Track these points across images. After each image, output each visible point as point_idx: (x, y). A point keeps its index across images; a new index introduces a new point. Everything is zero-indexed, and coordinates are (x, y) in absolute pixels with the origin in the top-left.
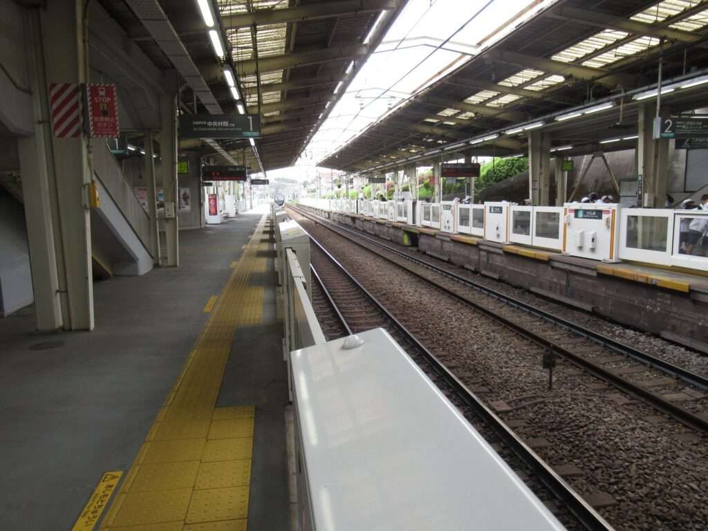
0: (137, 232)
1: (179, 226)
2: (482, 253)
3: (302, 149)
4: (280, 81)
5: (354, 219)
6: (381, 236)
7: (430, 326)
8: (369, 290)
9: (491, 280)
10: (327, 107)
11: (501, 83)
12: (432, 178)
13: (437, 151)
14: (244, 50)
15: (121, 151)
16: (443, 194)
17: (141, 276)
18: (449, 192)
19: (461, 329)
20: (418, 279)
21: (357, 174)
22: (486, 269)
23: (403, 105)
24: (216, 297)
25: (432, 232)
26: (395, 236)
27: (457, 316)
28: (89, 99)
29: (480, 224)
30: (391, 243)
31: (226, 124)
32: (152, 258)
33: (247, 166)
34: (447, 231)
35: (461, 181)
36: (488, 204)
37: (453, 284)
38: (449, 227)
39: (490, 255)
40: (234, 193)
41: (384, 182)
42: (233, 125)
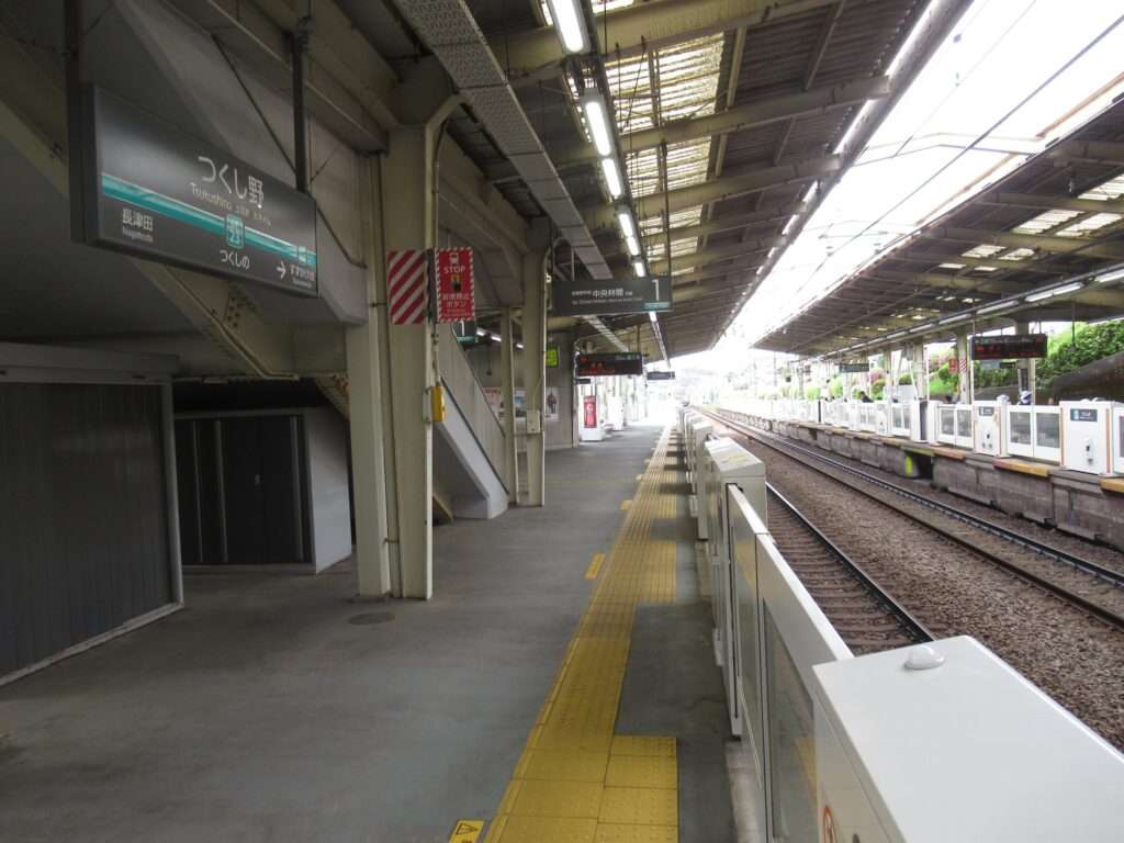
0: (487, 452)
1: (546, 444)
2: (1057, 491)
3: (728, 321)
4: (698, 222)
5: (814, 432)
6: (863, 461)
7: (965, 620)
8: (846, 552)
9: (1078, 541)
10: (770, 255)
11: (1085, 196)
12: (954, 362)
13: (964, 316)
14: (645, 182)
15: (468, 338)
16: (976, 387)
17: (492, 520)
18: (988, 384)
19: (1025, 629)
20: (937, 535)
21: (818, 359)
22: (1066, 520)
23: (899, 245)
24: (603, 556)
25: (958, 454)
26: (889, 461)
27: (1017, 605)
28: (437, 269)
29: (1052, 440)
30: (881, 472)
31: (620, 292)
32: (507, 492)
33: (643, 352)
34: (987, 452)
35: (1009, 366)
36: (1066, 406)
37: (1004, 547)
38: (991, 446)
39: (1073, 495)
40: (621, 394)
41: (867, 370)
42: (631, 293)
